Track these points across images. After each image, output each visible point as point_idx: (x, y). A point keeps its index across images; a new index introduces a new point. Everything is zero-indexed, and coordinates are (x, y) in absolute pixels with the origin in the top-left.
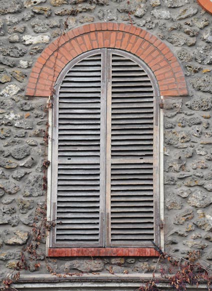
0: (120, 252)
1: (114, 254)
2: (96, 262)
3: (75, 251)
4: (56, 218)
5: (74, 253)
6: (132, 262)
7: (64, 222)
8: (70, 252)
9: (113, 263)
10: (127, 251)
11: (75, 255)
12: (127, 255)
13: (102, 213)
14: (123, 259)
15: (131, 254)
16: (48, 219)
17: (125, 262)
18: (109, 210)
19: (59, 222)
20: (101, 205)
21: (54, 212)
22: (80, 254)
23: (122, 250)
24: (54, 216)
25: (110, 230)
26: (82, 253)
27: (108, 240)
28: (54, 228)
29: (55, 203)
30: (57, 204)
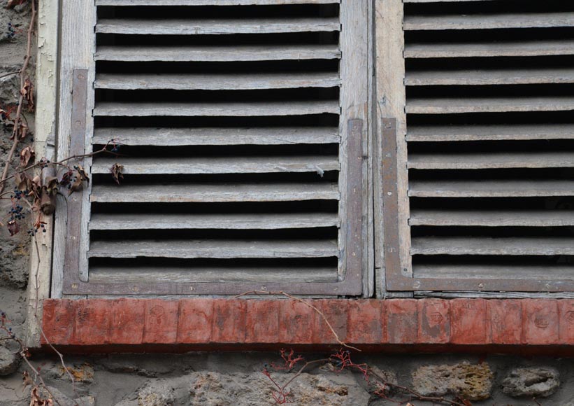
0: (467, 320)
1: (434, 331)
2: (323, 380)
4: (89, 150)
5: (197, 326)
6: (542, 387)
7: (132, 168)
9: (422, 391)
10: (514, 318)
11: (202, 336)
12: (516, 339)
13: (355, 122)
14: (485, 369)
15: (538, 336)
16: (42, 152)
17: (497, 387)
18: (397, 106)
19: (105, 168)
20: (350, 81)
22: (232, 335)
24: (75, 139)
25: (404, 206)
26: (243, 326)
27: (393, 259)
28: (75, 198)
30: (91, 76)
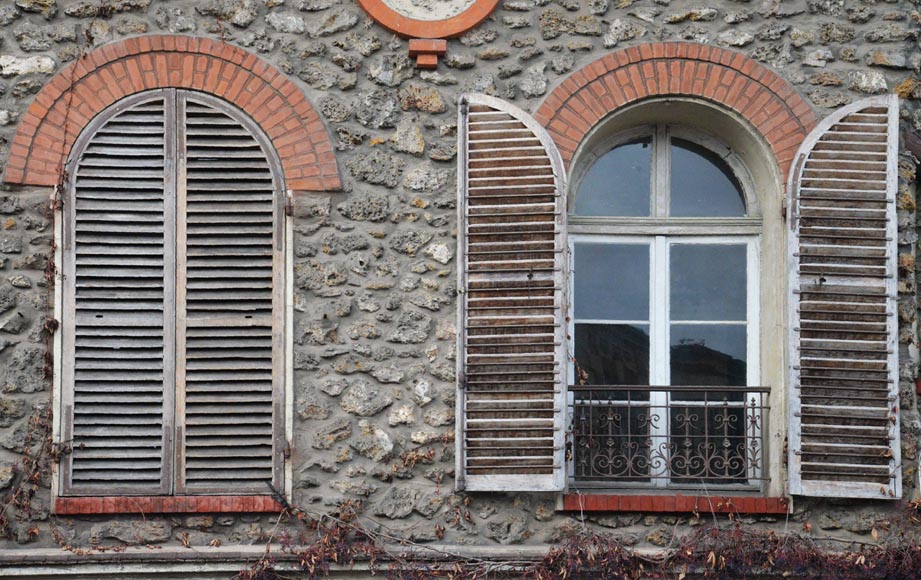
0: (203, 504)
1: (192, 508)
2: (155, 523)
3: (110, 502)
4: (72, 438)
5: (110, 507)
6: (228, 523)
7: (88, 444)
8: (101, 505)
9: (189, 525)
10: (218, 503)
11: (112, 510)
12: (218, 510)
13: (167, 428)
14: (210, 518)
15: (226, 509)
16: (56, 439)
17: (215, 523)
18: (182, 421)
19: (78, 444)
20: (165, 410)
21: (68, 425)
22: (122, 509)
23: (209, 501)
24: (67, 433)
25: (184, 460)
26: (126, 507)
27: (179, 480)
28: (67, 457)
29: (69, 407)
30: (73, 408)
